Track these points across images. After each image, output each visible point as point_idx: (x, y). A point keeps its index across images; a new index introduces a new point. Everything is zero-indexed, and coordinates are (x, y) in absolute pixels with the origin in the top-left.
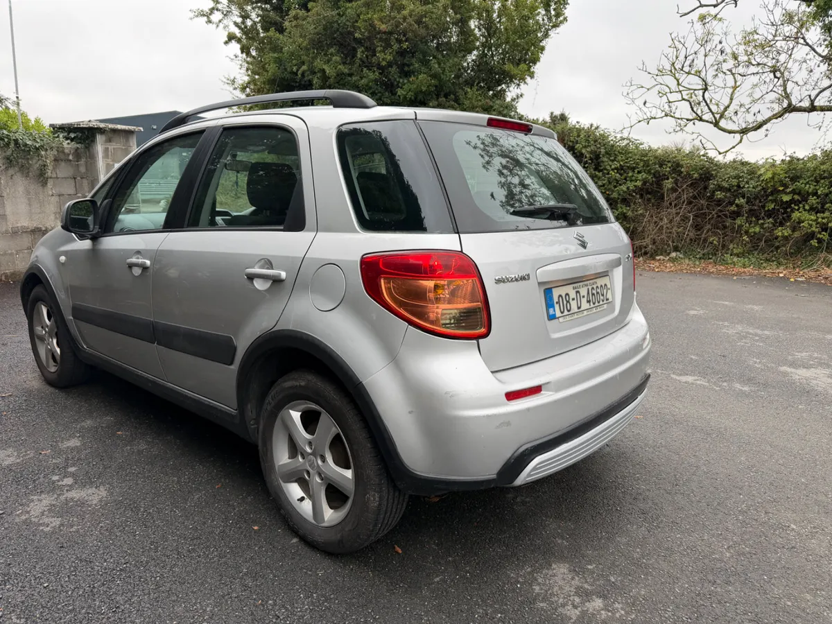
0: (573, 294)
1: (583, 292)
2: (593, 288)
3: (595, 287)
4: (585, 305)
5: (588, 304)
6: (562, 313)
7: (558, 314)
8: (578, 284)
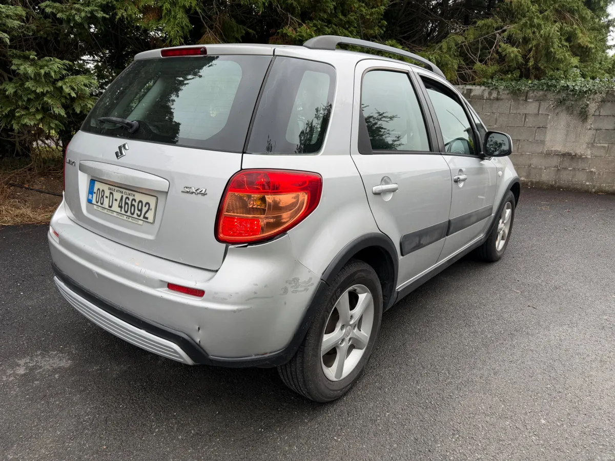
0: (107, 193)
1: (117, 196)
2: (127, 198)
3: (131, 198)
4: (115, 207)
5: (120, 209)
6: (97, 202)
7: (94, 201)
8: (114, 188)
